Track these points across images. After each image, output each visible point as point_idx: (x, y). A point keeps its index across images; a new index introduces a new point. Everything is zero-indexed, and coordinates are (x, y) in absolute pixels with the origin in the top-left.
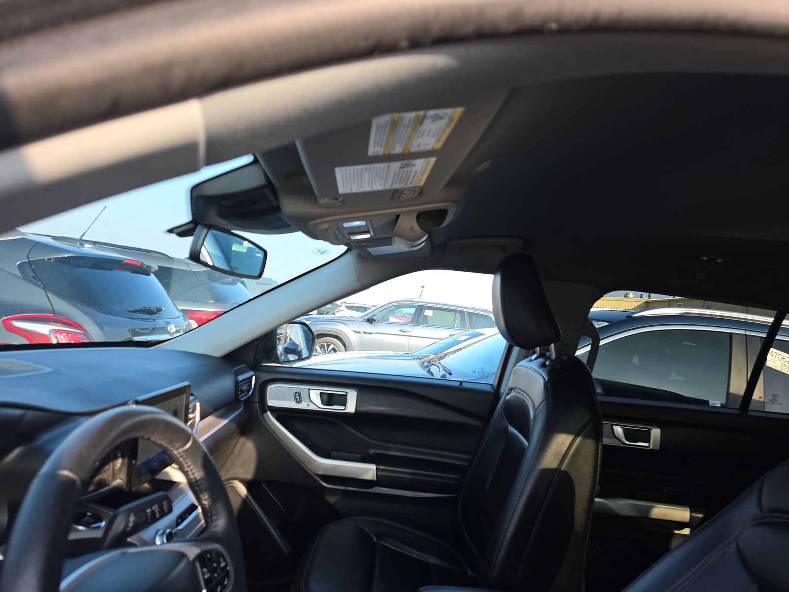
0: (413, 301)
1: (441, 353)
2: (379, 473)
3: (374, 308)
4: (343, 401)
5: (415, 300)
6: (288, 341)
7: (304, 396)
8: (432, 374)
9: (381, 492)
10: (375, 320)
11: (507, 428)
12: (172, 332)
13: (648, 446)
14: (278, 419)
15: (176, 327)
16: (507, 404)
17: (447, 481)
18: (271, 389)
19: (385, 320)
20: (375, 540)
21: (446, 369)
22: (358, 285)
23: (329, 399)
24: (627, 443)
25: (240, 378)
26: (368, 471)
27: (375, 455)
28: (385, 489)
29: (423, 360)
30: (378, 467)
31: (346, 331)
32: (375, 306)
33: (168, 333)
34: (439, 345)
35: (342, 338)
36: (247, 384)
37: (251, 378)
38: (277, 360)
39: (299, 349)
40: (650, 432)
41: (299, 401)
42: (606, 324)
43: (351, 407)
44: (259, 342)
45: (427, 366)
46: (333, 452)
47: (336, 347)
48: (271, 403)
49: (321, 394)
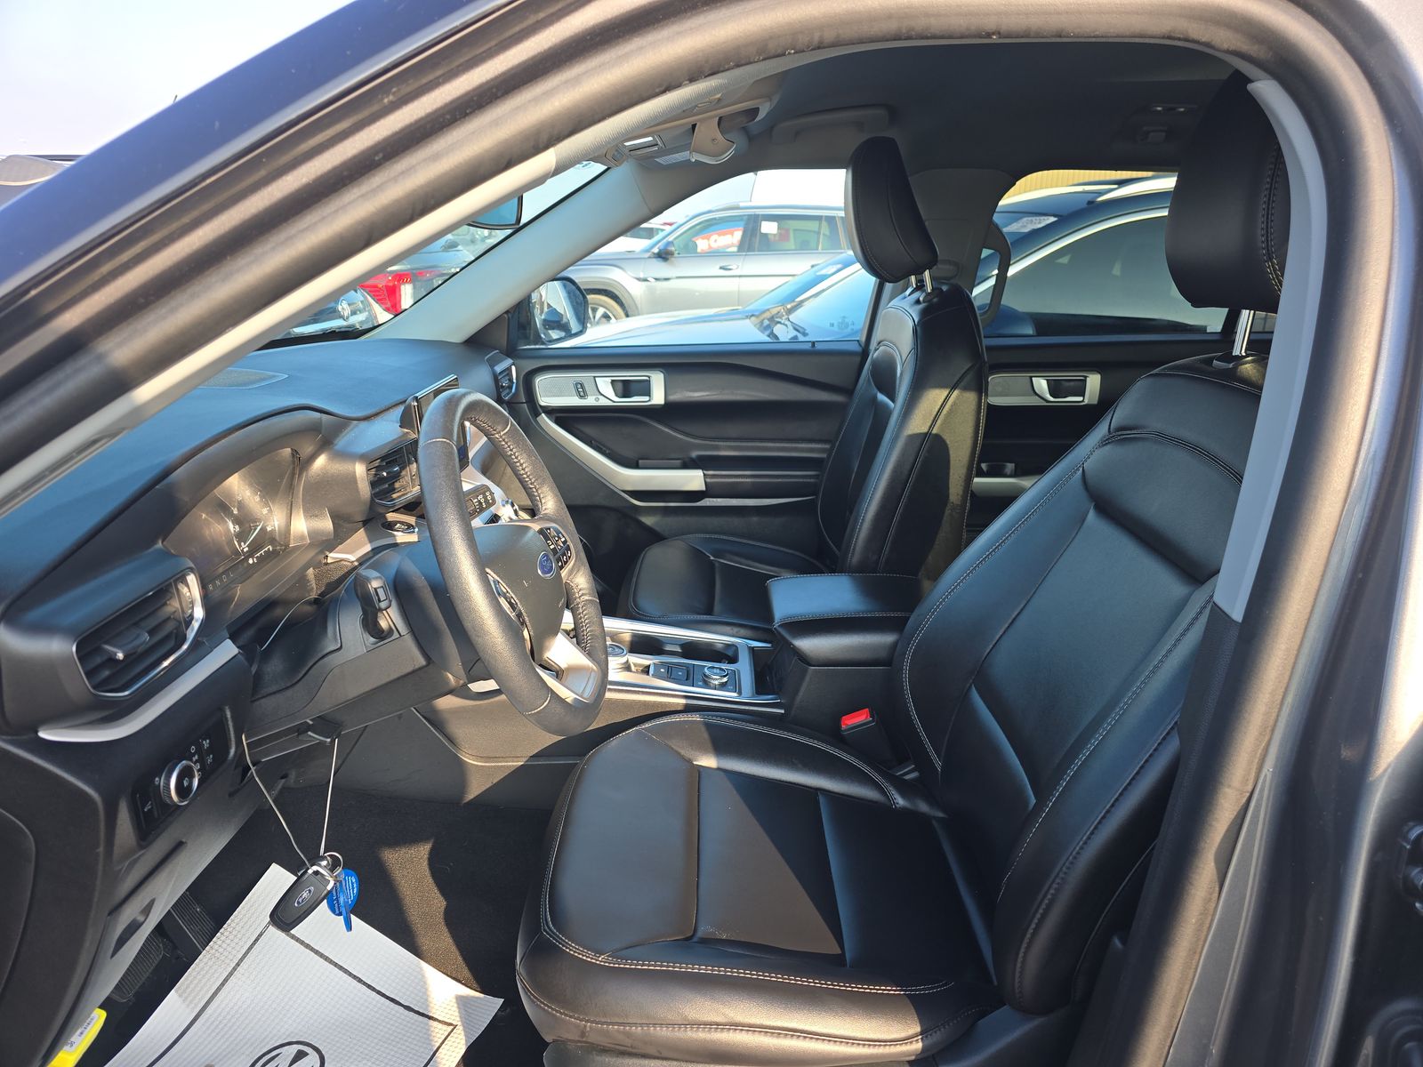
0: (738, 208)
1: (792, 301)
2: (708, 480)
3: (669, 229)
4: (645, 389)
5: (742, 205)
6: (546, 309)
7: (589, 387)
8: (776, 337)
9: (713, 504)
10: (672, 254)
11: (875, 397)
12: (346, 315)
13: (1083, 401)
14: (558, 422)
15: (349, 305)
16: (875, 364)
17: (801, 480)
18: (540, 381)
19: (690, 250)
20: (712, 558)
21: (797, 327)
22: (645, 211)
23: (626, 389)
24: (1052, 399)
25: (498, 369)
26: (693, 480)
27: (701, 458)
28: (719, 500)
29: (761, 318)
30: (705, 472)
31: (622, 278)
32: (670, 224)
33: (342, 317)
34: (791, 285)
35: (617, 293)
36: (507, 378)
37: (509, 369)
38: (538, 340)
39: (565, 320)
40: (1085, 381)
41: (583, 395)
42: (1052, 219)
43: (658, 397)
44: (510, 315)
45: (768, 327)
46: (640, 461)
47: (609, 310)
48: (545, 400)
49: (613, 382)
